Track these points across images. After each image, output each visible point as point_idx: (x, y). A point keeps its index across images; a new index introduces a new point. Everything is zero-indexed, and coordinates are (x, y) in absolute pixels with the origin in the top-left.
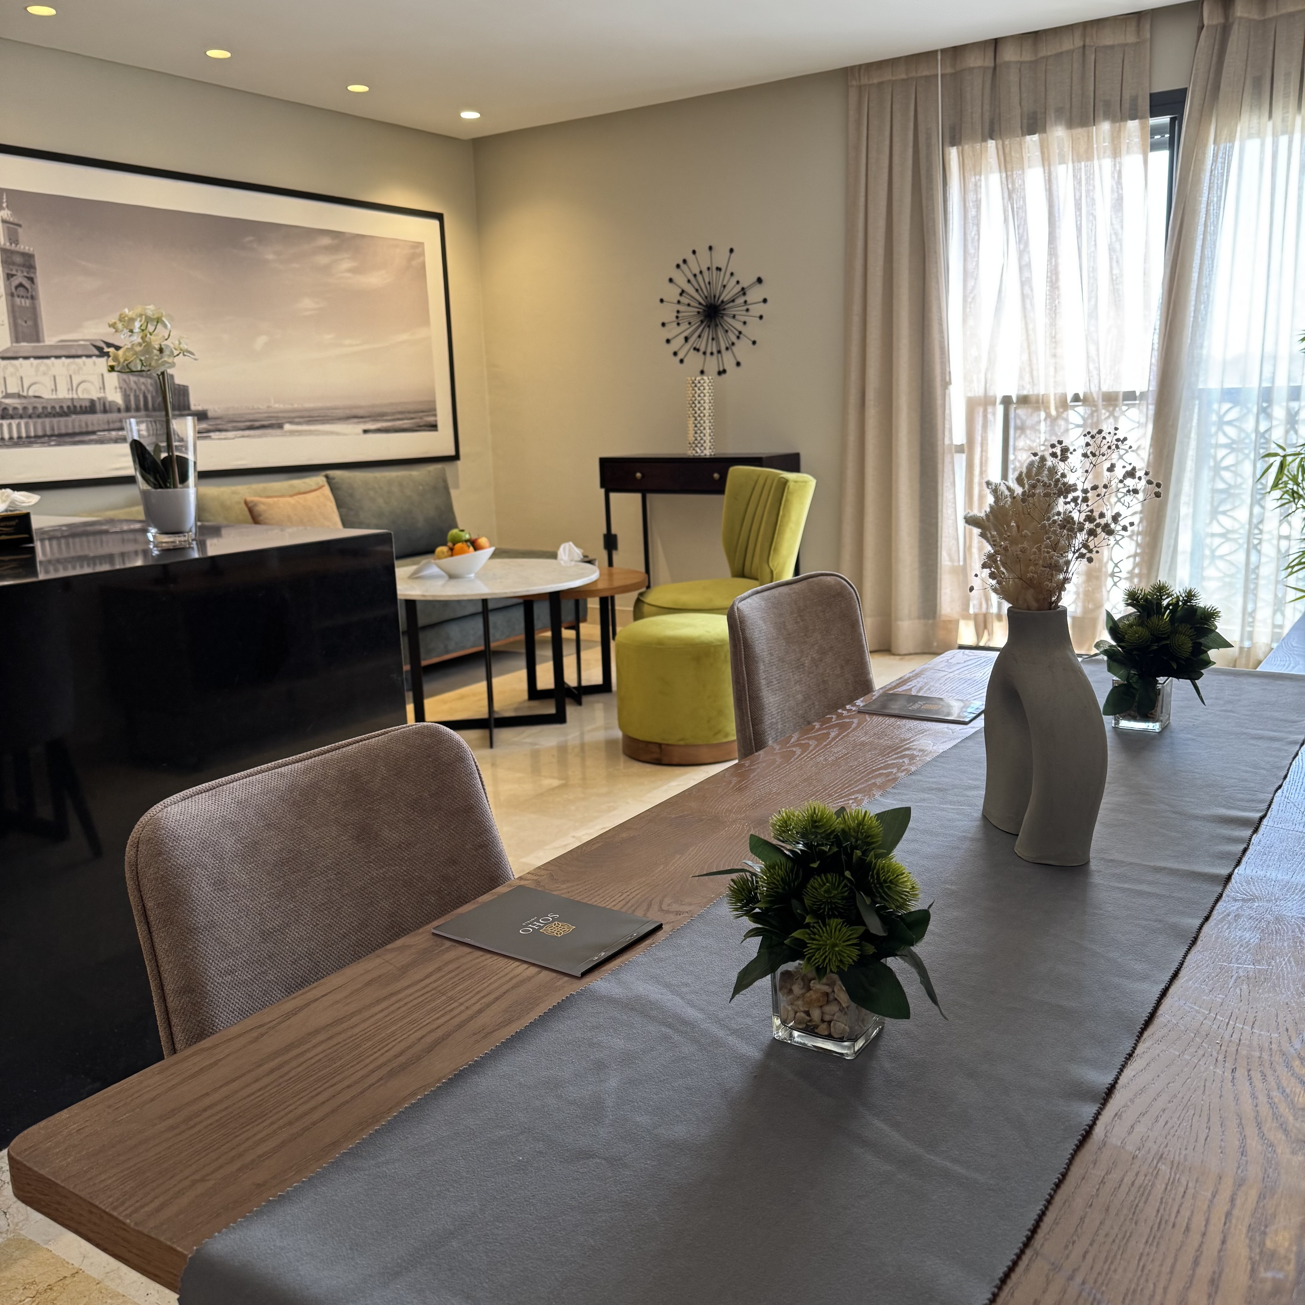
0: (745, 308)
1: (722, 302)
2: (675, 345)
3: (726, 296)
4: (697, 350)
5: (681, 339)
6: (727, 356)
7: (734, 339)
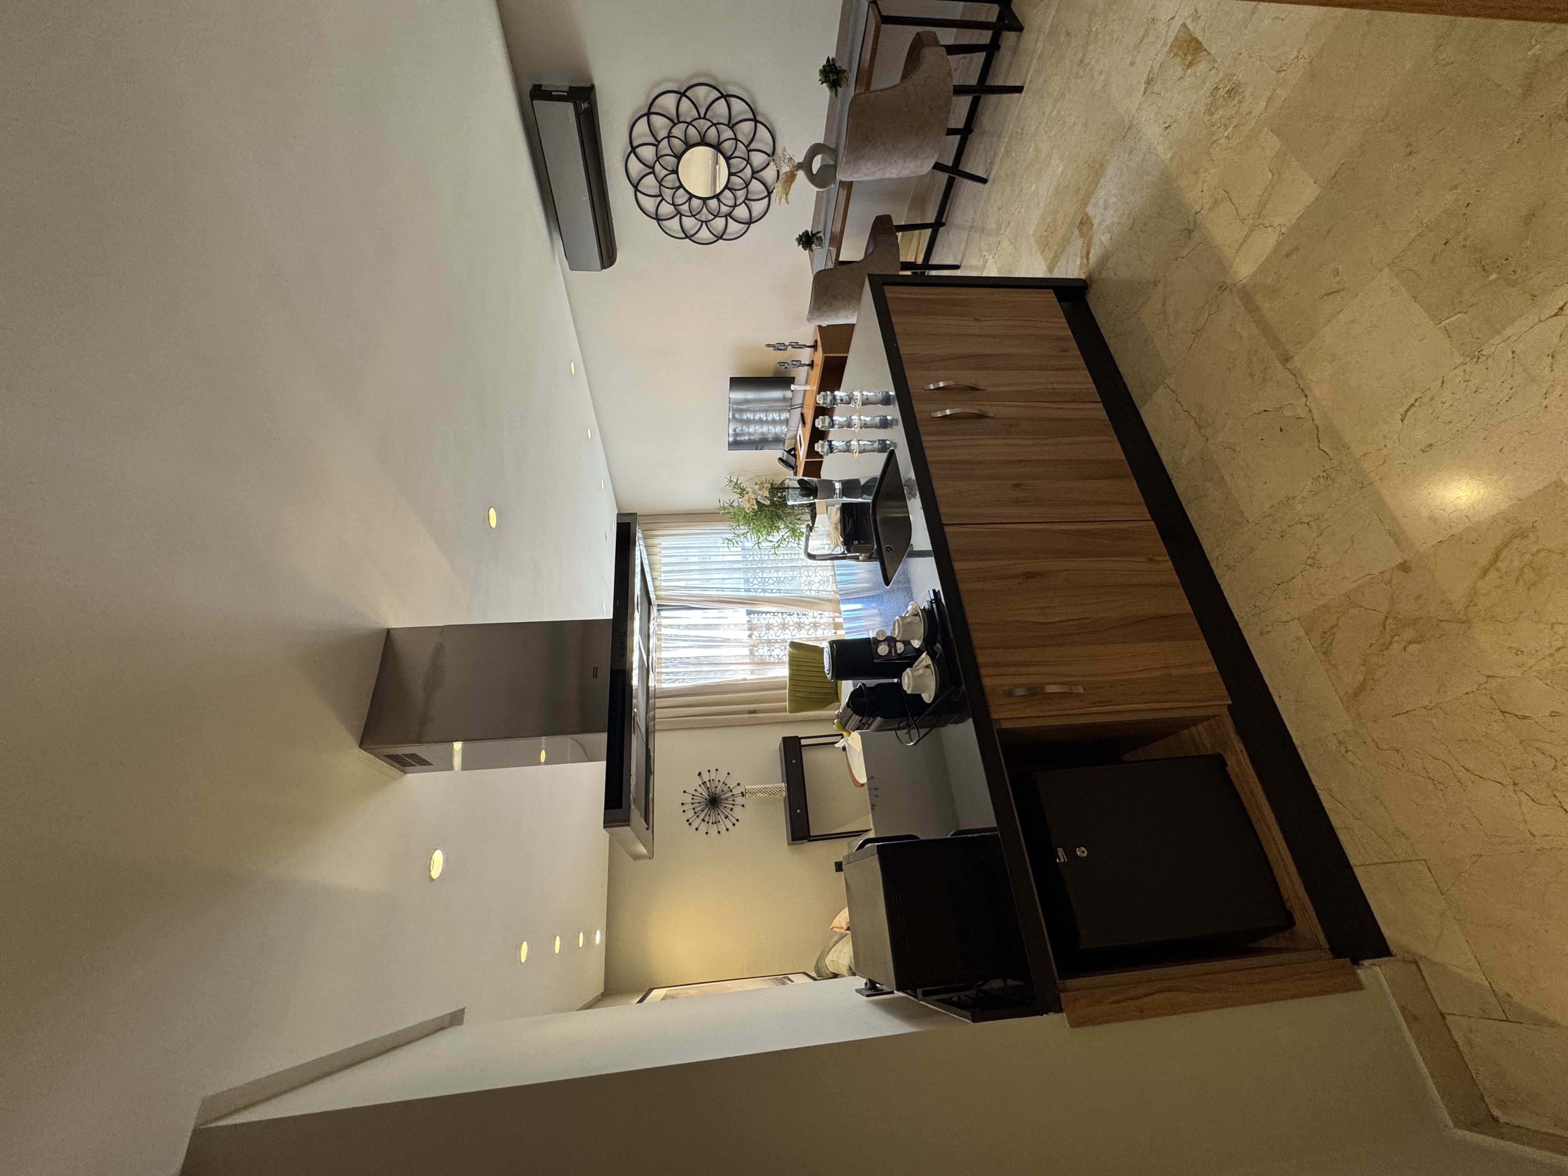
0: (712, 782)
1: (708, 795)
2: (730, 826)
3: (706, 794)
4: (732, 810)
5: (727, 821)
6: (735, 792)
7: (727, 787)
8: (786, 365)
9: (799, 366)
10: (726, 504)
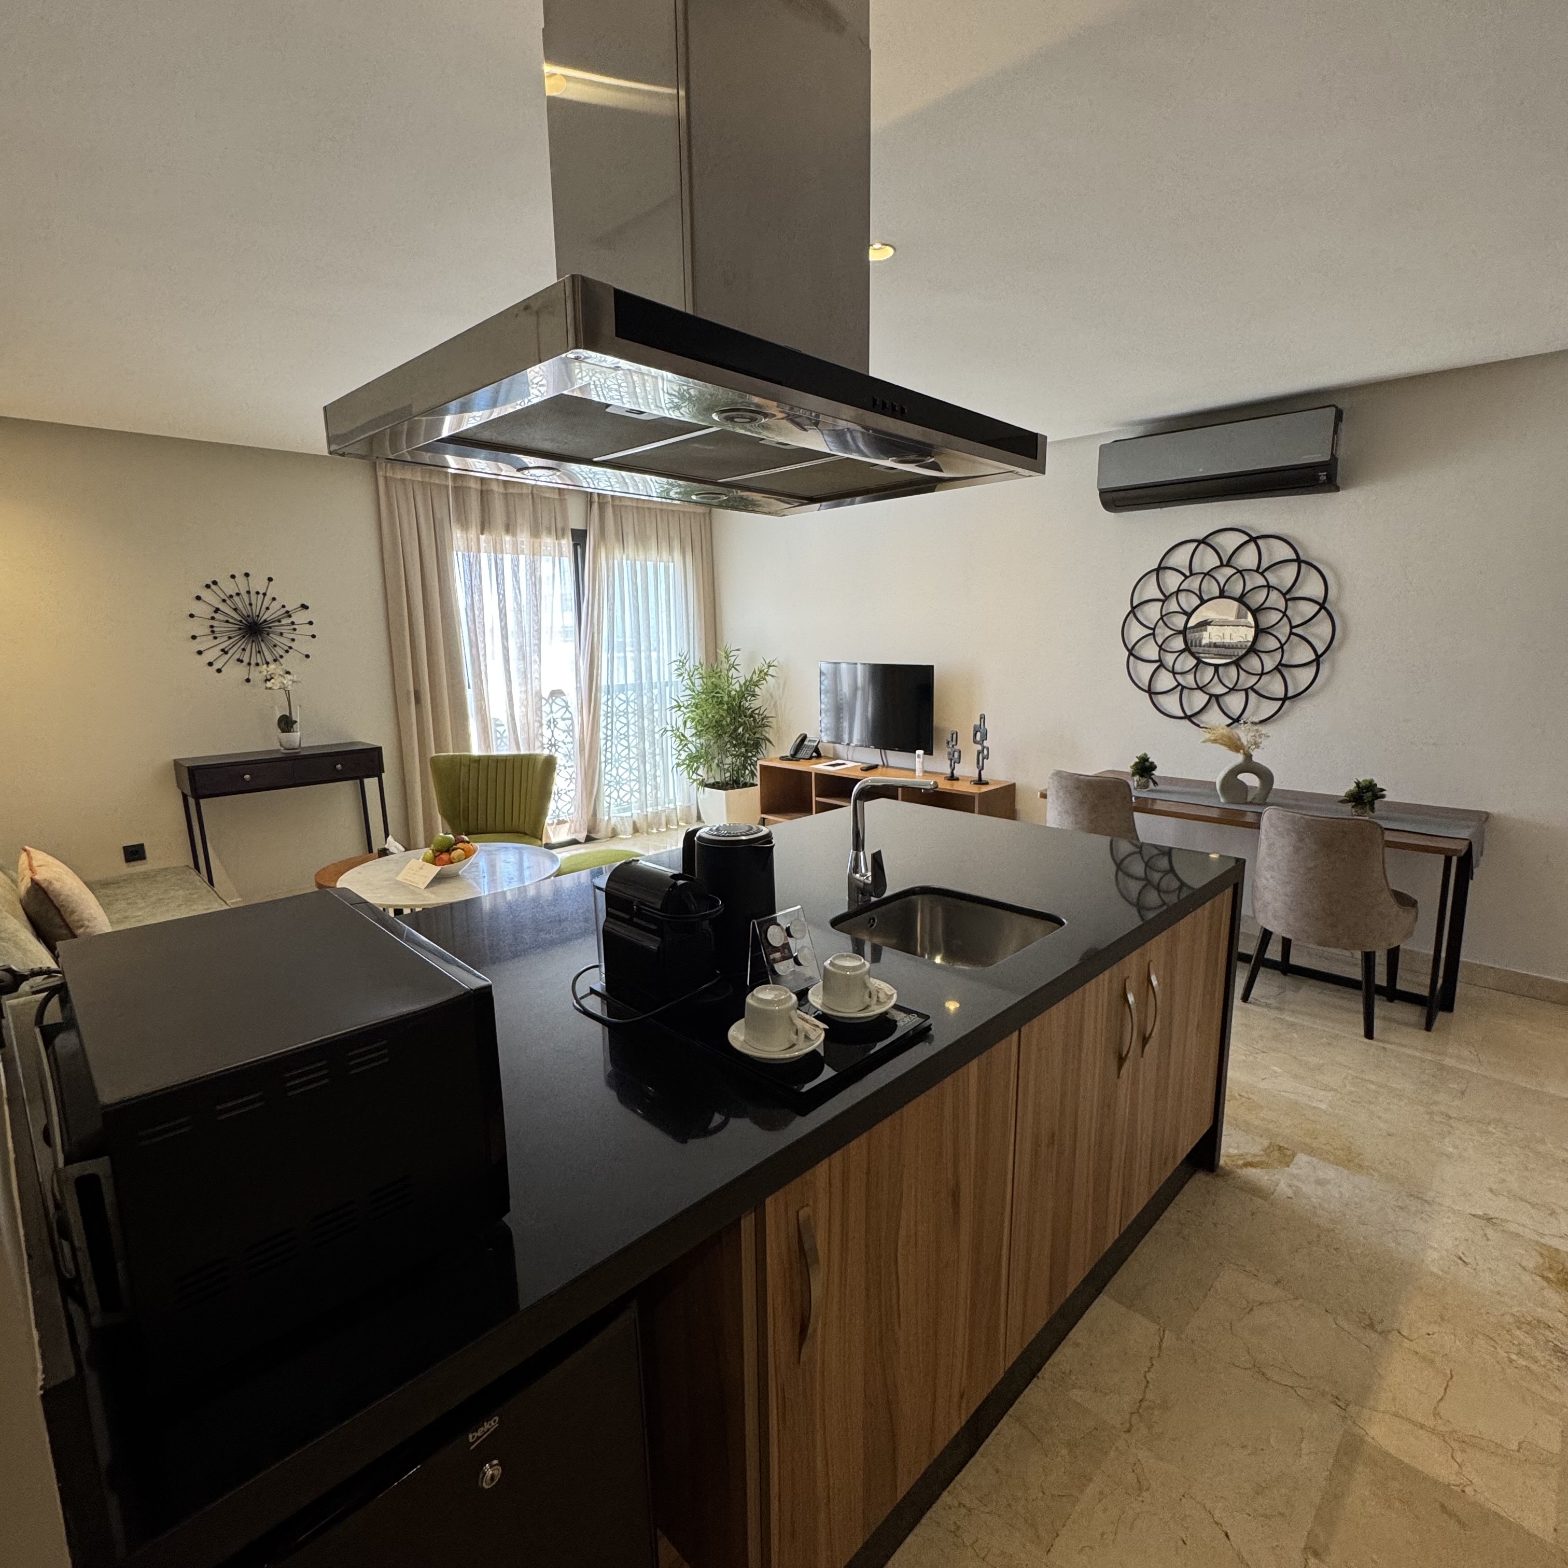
8: (954, 743)
9: (951, 760)
10: (733, 658)
